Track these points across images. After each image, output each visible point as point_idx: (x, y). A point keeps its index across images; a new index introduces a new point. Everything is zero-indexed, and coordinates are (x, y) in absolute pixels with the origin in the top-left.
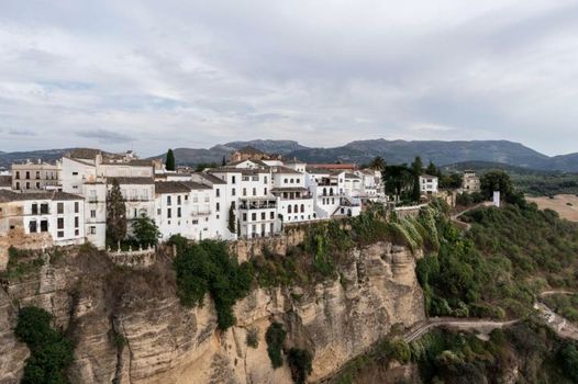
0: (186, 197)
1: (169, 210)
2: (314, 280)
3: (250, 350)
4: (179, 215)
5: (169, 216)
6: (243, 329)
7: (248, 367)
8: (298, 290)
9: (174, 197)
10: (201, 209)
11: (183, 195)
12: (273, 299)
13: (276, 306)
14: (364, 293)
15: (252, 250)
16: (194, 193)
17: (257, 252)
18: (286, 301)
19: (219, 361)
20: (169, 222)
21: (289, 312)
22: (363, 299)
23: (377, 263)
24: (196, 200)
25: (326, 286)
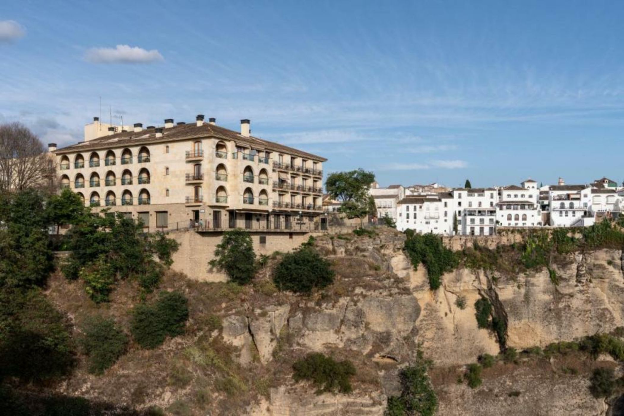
0: (421, 207)
1: (408, 215)
2: (517, 270)
3: (458, 309)
4: (415, 218)
5: (408, 218)
6: (454, 295)
7: (455, 321)
8: (497, 274)
9: (411, 206)
10: (432, 215)
11: (418, 206)
12: (478, 278)
13: (480, 283)
14: (581, 291)
15: (465, 243)
16: (426, 204)
17: (470, 244)
18: (489, 281)
19: (429, 308)
20: (408, 222)
21: (490, 289)
22: (579, 296)
23: (601, 267)
24: (428, 209)
25: (527, 276)
